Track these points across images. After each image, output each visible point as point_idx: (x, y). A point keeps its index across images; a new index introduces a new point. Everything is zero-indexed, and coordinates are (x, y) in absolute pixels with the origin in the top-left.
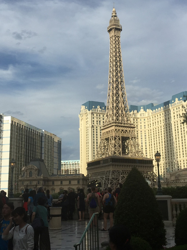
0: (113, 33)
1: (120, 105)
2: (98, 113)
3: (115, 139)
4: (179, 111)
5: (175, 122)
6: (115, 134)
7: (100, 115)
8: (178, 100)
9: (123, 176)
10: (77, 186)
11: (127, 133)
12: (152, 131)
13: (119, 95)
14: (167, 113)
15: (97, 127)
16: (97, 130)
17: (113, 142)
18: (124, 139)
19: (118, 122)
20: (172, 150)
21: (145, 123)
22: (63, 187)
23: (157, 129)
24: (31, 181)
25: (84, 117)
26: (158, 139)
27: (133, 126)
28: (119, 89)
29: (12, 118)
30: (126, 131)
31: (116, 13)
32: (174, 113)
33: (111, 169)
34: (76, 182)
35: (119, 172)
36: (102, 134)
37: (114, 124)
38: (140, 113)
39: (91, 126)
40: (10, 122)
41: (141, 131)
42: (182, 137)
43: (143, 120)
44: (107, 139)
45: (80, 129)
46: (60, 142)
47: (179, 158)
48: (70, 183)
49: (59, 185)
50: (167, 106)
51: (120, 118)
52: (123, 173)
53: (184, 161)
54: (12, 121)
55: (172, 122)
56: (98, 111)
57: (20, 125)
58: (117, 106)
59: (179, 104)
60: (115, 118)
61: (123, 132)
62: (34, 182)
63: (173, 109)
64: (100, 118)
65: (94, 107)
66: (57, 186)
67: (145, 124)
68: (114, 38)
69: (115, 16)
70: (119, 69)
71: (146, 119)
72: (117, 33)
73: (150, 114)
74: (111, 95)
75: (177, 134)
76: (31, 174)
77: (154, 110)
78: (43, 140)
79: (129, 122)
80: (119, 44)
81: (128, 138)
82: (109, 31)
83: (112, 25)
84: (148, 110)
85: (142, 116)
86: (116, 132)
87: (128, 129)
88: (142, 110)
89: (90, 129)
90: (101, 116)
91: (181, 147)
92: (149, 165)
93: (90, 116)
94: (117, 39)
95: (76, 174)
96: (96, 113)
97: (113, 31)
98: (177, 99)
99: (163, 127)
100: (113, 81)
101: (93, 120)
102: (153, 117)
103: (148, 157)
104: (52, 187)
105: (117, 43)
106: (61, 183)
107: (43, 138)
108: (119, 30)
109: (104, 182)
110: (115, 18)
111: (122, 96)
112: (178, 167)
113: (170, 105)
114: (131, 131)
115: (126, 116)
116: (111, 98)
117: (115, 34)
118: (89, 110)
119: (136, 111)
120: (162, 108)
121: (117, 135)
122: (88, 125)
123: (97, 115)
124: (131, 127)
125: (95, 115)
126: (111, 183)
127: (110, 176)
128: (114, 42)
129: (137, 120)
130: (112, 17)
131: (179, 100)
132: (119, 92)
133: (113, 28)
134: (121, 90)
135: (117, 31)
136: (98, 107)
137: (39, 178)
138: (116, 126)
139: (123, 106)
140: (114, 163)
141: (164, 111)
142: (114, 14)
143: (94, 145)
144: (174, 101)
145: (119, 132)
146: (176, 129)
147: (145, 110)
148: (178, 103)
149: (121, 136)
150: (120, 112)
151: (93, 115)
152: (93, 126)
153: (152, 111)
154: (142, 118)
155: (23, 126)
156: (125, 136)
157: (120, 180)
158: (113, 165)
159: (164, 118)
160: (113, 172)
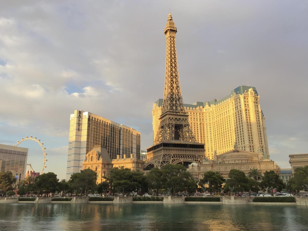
4: (237, 104)
6: (169, 122)
8: (236, 94)
9: (174, 159)
11: (180, 120)
12: (216, 123)
19: (171, 111)
21: (209, 116)
25: (156, 113)
28: (173, 82)
29: (89, 113)
30: (180, 119)
31: (171, 18)
32: (233, 106)
33: (163, 153)
35: (170, 156)
37: (168, 113)
38: (205, 108)
40: (87, 117)
43: (208, 114)
45: (153, 123)
46: (139, 135)
50: (227, 100)
51: (174, 108)
52: (174, 156)
54: (89, 116)
57: (98, 119)
58: (172, 97)
59: (237, 98)
60: (169, 107)
61: (176, 120)
63: (232, 102)
67: (209, 118)
68: (169, 39)
69: (171, 20)
70: (173, 65)
71: (211, 113)
72: (173, 34)
73: (214, 109)
74: (166, 88)
76: (92, 159)
77: (217, 105)
79: (182, 111)
80: (174, 43)
81: (181, 125)
82: (166, 33)
83: (168, 27)
86: (169, 120)
88: (207, 106)
93: (160, 111)
94: (172, 39)
97: (168, 33)
102: (216, 111)
105: (172, 42)
107: (122, 131)
108: (174, 31)
109: (156, 165)
111: (177, 89)
113: (229, 99)
114: (184, 119)
117: (170, 35)
118: (159, 107)
119: (202, 107)
121: (171, 123)
124: (185, 116)
127: (161, 159)
128: (169, 42)
129: (202, 114)
130: (168, 20)
132: (174, 85)
133: (168, 30)
134: (176, 83)
135: (172, 33)
138: (170, 114)
140: (165, 148)
144: (233, 95)
145: (172, 120)
146: (235, 119)
147: (209, 105)
148: (236, 96)
149: (174, 123)
150: (174, 102)
153: (215, 106)
154: (207, 112)
156: (178, 123)
157: (171, 163)
160: (164, 156)
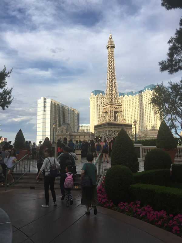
0: (109, 49)
1: (113, 93)
2: (101, 97)
3: (110, 112)
4: (148, 96)
5: (145, 103)
6: (110, 109)
7: (101, 99)
9: (115, 133)
10: (88, 139)
12: (132, 108)
13: (113, 87)
14: (141, 97)
15: (100, 105)
16: (100, 107)
17: (109, 114)
18: (116, 112)
19: (112, 102)
20: (143, 119)
21: (127, 103)
22: (80, 139)
23: (135, 107)
24: (62, 135)
25: (93, 99)
26: (135, 112)
27: (121, 105)
28: (113, 83)
29: (52, 99)
31: (111, 37)
32: (145, 97)
33: (108, 129)
34: (88, 137)
35: (112, 131)
36: (103, 109)
37: (110, 104)
38: (125, 97)
39: (96, 104)
40: (50, 102)
41: (125, 108)
42: (149, 111)
43: (126, 101)
44: (106, 112)
45: (90, 106)
46: (79, 113)
47: (147, 124)
48: (84, 137)
49: (78, 138)
50: (141, 93)
51: (113, 100)
52: (115, 131)
53: (150, 125)
54: (51, 102)
55: (144, 103)
56: (100, 96)
57: (56, 103)
58: (112, 93)
59: (148, 92)
60: (110, 100)
61: (115, 108)
62: (64, 136)
63: (144, 95)
64: (101, 100)
65: (98, 93)
66: (77, 138)
68: (110, 52)
69: (111, 39)
70: (113, 71)
71: (128, 101)
72: (112, 49)
73: (131, 98)
74: (108, 87)
75: (146, 109)
76: (62, 132)
77: (133, 96)
78: (69, 112)
79: (118, 102)
81: (118, 112)
82: (108, 48)
83: (109, 44)
84: (129, 95)
85: (126, 99)
87: (118, 107)
88: (126, 96)
89: (96, 106)
90: (103, 99)
91: (148, 117)
92: (129, 127)
93: (96, 99)
94: (112, 53)
95: (88, 132)
96: (99, 97)
97: (110, 48)
98: (147, 89)
99: (138, 106)
100: (109, 78)
101: (97, 101)
102: (132, 100)
103: (129, 123)
104: (74, 139)
105: (112, 55)
106: (80, 137)
107: (69, 111)
108: (113, 47)
109: (103, 137)
110: (111, 40)
111: (115, 87)
112: (146, 129)
113: (143, 92)
115: (117, 99)
116: (108, 88)
118: (95, 95)
119: (123, 96)
120: (138, 94)
121: (112, 110)
122: (95, 104)
123: (100, 98)
124: (120, 106)
125: (99, 98)
126: (108, 137)
127: (107, 133)
128: (110, 55)
129: (123, 101)
130: (109, 39)
131: (148, 89)
132: (113, 85)
133: (110, 46)
134: (114, 84)
136: (101, 93)
137: (67, 134)
138: (111, 105)
139: (115, 93)
140: (109, 126)
141: (139, 96)
142: (110, 38)
143: (98, 116)
144: (145, 90)
145: (113, 108)
146: (146, 106)
147: (128, 95)
150: (113, 96)
151: (98, 98)
152: (97, 105)
155: (57, 104)
156: (116, 110)
157: (113, 136)
158: (109, 127)
159: (139, 100)
160: (109, 131)
